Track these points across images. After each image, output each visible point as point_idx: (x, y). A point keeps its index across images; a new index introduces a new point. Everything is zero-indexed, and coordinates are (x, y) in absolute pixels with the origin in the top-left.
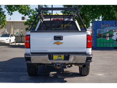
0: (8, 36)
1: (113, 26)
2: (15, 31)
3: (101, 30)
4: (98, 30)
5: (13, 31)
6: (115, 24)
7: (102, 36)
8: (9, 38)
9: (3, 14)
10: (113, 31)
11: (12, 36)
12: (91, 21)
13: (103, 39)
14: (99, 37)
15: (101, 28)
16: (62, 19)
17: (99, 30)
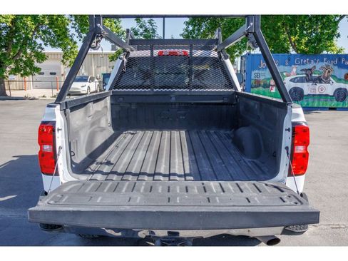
0: (86, 80)
1: (285, 65)
2: (99, 69)
3: (261, 72)
4: (253, 73)
5: (95, 70)
6: (289, 60)
7: (262, 84)
8: (87, 84)
9: (71, 40)
10: (285, 74)
11: (92, 79)
12: (237, 53)
13: (264, 89)
14: (255, 87)
15: (259, 69)
16: (185, 52)
17: (257, 71)
